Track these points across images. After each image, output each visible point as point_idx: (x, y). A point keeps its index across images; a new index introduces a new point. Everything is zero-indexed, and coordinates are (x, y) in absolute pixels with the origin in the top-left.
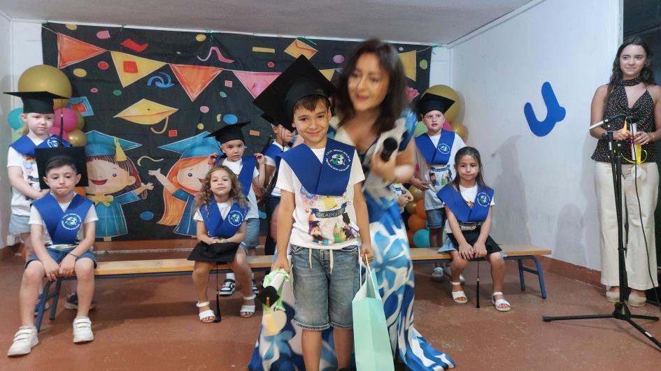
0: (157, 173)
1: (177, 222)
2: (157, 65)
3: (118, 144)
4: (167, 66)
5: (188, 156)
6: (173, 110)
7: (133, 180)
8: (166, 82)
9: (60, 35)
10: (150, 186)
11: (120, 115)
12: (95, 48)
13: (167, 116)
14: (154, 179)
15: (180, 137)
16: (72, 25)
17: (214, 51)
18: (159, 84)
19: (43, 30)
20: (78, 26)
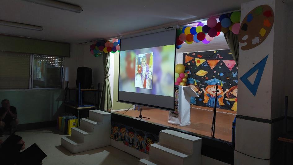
0: (203, 89)
1: (207, 103)
2: (204, 60)
3: (195, 81)
4: (206, 62)
5: (210, 84)
6: (207, 72)
7: (198, 90)
8: (206, 65)
10: (201, 92)
11: (196, 74)
12: (192, 58)
13: (206, 74)
14: (202, 90)
15: (209, 79)
16: (188, 53)
17: (218, 55)
18: (204, 66)
20: (189, 53)
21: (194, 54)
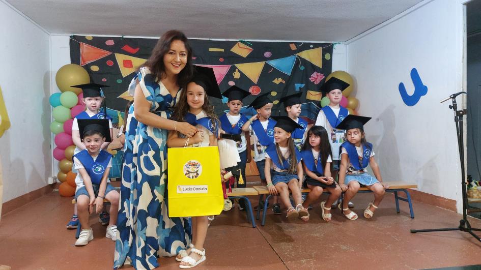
3: (120, 116)
9: (81, 43)
11: (121, 96)
16: (89, 36)
19: (71, 40)
20: (94, 37)
21: (110, 43)
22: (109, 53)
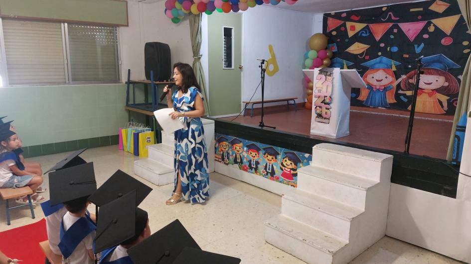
1: (365, 99)
2: (364, 25)
3: (345, 63)
4: (367, 27)
5: (373, 68)
6: (367, 46)
8: (366, 33)
9: (329, 18)
11: (347, 50)
12: (340, 21)
13: (365, 49)
16: (333, 13)
17: (390, 15)
18: (363, 35)
19: (324, 17)
20: (335, 13)
21: (344, 15)
22: (343, 22)
